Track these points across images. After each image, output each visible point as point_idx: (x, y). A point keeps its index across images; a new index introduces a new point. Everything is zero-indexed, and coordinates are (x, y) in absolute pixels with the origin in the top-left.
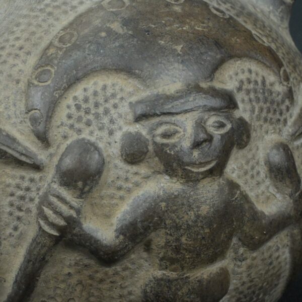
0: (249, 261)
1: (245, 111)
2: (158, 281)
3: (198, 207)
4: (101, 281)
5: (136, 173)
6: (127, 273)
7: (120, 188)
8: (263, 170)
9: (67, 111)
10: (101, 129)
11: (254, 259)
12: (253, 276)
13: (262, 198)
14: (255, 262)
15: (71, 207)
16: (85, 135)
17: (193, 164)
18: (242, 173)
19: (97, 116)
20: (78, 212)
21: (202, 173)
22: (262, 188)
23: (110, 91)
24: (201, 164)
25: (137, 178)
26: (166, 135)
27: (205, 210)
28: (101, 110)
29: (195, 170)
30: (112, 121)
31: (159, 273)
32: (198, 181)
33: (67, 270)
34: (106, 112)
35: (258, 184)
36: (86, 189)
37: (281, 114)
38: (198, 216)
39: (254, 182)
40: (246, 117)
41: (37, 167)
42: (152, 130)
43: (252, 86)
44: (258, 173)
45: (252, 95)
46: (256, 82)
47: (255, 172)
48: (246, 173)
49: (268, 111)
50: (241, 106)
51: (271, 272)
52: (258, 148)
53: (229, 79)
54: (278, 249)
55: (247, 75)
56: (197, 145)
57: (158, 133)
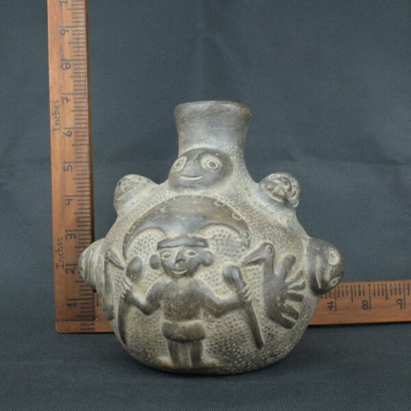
0: (216, 323)
1: (213, 249)
2: (165, 324)
3: (178, 291)
4: (146, 322)
5: (156, 273)
6: (154, 320)
7: (149, 279)
8: (221, 279)
9: (135, 245)
10: (145, 253)
11: (219, 322)
12: (221, 331)
13: (220, 292)
14: (220, 324)
15: (129, 286)
16: (138, 255)
17: (175, 270)
18: (207, 278)
19: (144, 247)
20: (131, 288)
21: (180, 275)
22: (221, 287)
23: (152, 237)
24: (179, 271)
25: (156, 276)
26: (166, 257)
27: (181, 292)
28: (146, 244)
29: (176, 273)
30: (149, 250)
31: (165, 321)
32: (178, 278)
33: (134, 316)
34: (148, 245)
35: (217, 284)
36: (135, 278)
37: (237, 252)
38: (177, 295)
39: (215, 283)
40: (213, 252)
42: (161, 254)
43: (221, 238)
44: (217, 279)
45: (220, 242)
46: (224, 236)
47: (215, 278)
48: (209, 278)
49: (228, 250)
50: (211, 246)
51: (234, 332)
52: (218, 267)
53: (208, 234)
54: (235, 320)
55: (220, 232)
56: (177, 261)
57: (164, 254)
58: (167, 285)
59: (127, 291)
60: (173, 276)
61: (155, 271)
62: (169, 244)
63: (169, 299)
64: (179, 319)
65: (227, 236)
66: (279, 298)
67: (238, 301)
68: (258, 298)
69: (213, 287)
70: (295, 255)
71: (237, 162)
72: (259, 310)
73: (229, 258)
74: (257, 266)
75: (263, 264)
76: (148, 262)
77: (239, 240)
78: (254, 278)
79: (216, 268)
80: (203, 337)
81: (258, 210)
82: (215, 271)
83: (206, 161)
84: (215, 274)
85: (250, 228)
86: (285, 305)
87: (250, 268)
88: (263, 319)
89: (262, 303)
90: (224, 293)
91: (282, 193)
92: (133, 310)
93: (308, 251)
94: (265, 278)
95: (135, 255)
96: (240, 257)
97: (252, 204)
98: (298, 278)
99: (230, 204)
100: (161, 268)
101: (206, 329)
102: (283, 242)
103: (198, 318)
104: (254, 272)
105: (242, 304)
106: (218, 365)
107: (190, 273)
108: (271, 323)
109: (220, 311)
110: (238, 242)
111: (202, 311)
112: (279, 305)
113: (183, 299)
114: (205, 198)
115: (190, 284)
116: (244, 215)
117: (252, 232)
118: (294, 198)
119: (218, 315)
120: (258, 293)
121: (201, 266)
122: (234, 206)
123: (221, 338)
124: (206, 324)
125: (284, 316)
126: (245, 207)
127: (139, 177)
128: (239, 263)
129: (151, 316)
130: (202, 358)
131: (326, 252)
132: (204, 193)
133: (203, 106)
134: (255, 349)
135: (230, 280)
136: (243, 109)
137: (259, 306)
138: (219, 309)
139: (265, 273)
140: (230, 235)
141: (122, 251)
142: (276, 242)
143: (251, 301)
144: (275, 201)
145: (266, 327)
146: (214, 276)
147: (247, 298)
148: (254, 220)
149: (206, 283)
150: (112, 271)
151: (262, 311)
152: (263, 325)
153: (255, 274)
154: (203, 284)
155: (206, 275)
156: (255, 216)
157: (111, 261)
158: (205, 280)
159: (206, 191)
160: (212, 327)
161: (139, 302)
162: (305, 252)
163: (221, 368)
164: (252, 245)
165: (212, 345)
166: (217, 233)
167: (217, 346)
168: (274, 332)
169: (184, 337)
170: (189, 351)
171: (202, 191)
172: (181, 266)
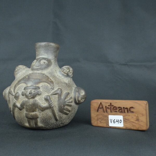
0: (42, 113)
1: (42, 90)
4: (20, 113)
7: (21, 99)
8: (44, 99)
9: (17, 88)
10: (20, 91)
11: (43, 113)
12: (44, 116)
13: (43, 103)
15: (15, 101)
16: (18, 91)
17: (29, 96)
22: (43, 102)
23: (23, 86)
24: (30, 97)
25: (23, 98)
26: (26, 92)
27: (30, 103)
29: (29, 97)
30: (22, 90)
31: (26, 112)
32: (30, 99)
33: (17, 111)
34: (21, 88)
35: (42, 101)
36: (17, 99)
37: (49, 91)
40: (41, 91)
41: (13, 95)
43: (44, 86)
44: (43, 99)
45: (44, 88)
46: (45, 86)
48: (40, 99)
49: (46, 90)
50: (41, 89)
51: (48, 116)
52: (43, 96)
53: (40, 85)
54: (48, 112)
55: (44, 85)
56: (30, 94)
57: (26, 91)
58: (26, 101)
59: (14, 103)
60: (28, 98)
61: (23, 96)
62: (27, 88)
63: (27, 106)
64: (30, 112)
65: (46, 85)
66: (63, 106)
67: (49, 106)
68: (56, 105)
69: (41, 102)
70: (69, 92)
71: (54, 62)
72: (56, 110)
73: (47, 93)
74: (56, 95)
75: (58, 95)
76: (21, 94)
77: (50, 87)
78: (54, 99)
80: (38, 118)
81: (58, 78)
82: (42, 97)
83: (42, 62)
84: (42, 98)
85: (54, 83)
86: (65, 108)
88: (57, 112)
89: (57, 107)
90: (45, 104)
91: (66, 72)
92: (17, 109)
93: (74, 91)
95: (17, 91)
96: (50, 92)
97: (56, 76)
98: (70, 99)
99: (49, 75)
100: (25, 95)
101: (39, 115)
102: (65, 88)
103: (36, 112)
104: (54, 97)
105: (50, 107)
106: (43, 126)
107: (33, 97)
108: (60, 113)
109: (43, 109)
110: (50, 88)
111: (37, 109)
112: (63, 108)
113: (31, 106)
114: (41, 73)
115: (34, 101)
116: (53, 79)
117: (55, 85)
118: (71, 74)
119: (42, 111)
120: (56, 104)
121: (37, 95)
122: (50, 76)
123: (44, 118)
124: (39, 113)
125: (65, 111)
126: (54, 77)
127: (23, 66)
128: (50, 94)
129: (22, 111)
130: (38, 124)
131: (80, 91)
132: (41, 72)
133: (43, 44)
134: (56, 121)
135: (46, 100)
136: (56, 45)
137: (56, 108)
139: (58, 98)
140: (47, 85)
141: (14, 90)
142: (63, 88)
143: (53, 106)
144: (64, 75)
145: (59, 115)
146: (41, 98)
147: (52, 105)
148: (56, 81)
150: (11, 96)
151: (57, 109)
152: (57, 114)
153: (55, 98)
154: (38, 101)
155: (39, 98)
156: (56, 80)
157: (10, 93)
158: (39, 99)
159: (42, 71)
161: (18, 106)
162: (73, 91)
163: (45, 127)
164: (54, 89)
165: (41, 120)
166: (43, 85)
167: (42, 120)
168: (61, 116)
169: (32, 118)
170: (34, 122)
171: (40, 71)
172: (31, 95)
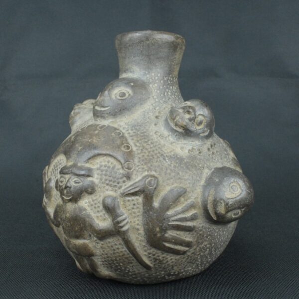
0: (100, 245)
7: (55, 199)
8: (101, 207)
9: (52, 167)
10: (55, 175)
11: (103, 244)
12: (106, 252)
13: (100, 218)
14: (104, 246)
15: (45, 201)
17: (64, 195)
18: (90, 205)
19: (56, 170)
20: (46, 204)
21: (67, 200)
22: (101, 214)
23: (61, 162)
24: (67, 196)
26: (61, 182)
27: (68, 215)
28: (57, 168)
29: (65, 198)
30: (57, 173)
32: (66, 202)
35: (98, 211)
36: (47, 196)
37: (118, 183)
39: (96, 210)
43: (106, 168)
45: (104, 172)
46: (109, 167)
47: (97, 206)
48: (92, 205)
50: (96, 176)
51: (117, 254)
52: (100, 196)
53: (96, 164)
54: (116, 245)
55: (106, 163)
56: (66, 188)
60: (63, 200)
62: (64, 172)
65: (111, 166)
66: (158, 229)
68: (137, 227)
69: (94, 213)
70: (186, 186)
71: (159, 89)
73: (110, 188)
74: (137, 197)
75: (142, 196)
77: (121, 171)
78: (133, 208)
79: (98, 197)
81: (155, 140)
82: (97, 200)
84: (95, 202)
85: (136, 159)
86: (166, 235)
87: (130, 198)
88: (145, 246)
89: (142, 232)
90: (104, 219)
94: (144, 209)
95: (51, 176)
96: (120, 187)
97: (152, 133)
99: (129, 133)
100: (59, 191)
102: (173, 174)
103: (85, 238)
104: (133, 202)
105: (116, 231)
107: (75, 199)
108: (153, 250)
109: (103, 235)
110: (120, 174)
112: (159, 235)
113: (70, 221)
115: (75, 209)
116: (136, 145)
117: (137, 164)
118: (201, 127)
119: (100, 239)
120: (137, 222)
121: (85, 193)
122: (131, 136)
123: (108, 257)
125: (167, 245)
126: (143, 137)
128: (118, 193)
132: (112, 122)
134: (145, 270)
135: (110, 210)
137: (139, 234)
138: (99, 234)
139: (144, 205)
140: (114, 168)
141: (47, 171)
144: (176, 131)
145: (149, 254)
146: (96, 204)
147: (122, 227)
148: (144, 151)
149: (88, 209)
151: (143, 239)
152: (145, 251)
153: (134, 205)
154: (85, 210)
155: (89, 202)
156: (148, 147)
158: (88, 206)
159: (113, 120)
160: (98, 247)
161: (50, 216)
162: (202, 183)
164: (134, 177)
165: (103, 262)
166: (103, 164)
167: (106, 263)
168: (160, 258)
170: (87, 263)
171: (110, 120)
172: (67, 192)
